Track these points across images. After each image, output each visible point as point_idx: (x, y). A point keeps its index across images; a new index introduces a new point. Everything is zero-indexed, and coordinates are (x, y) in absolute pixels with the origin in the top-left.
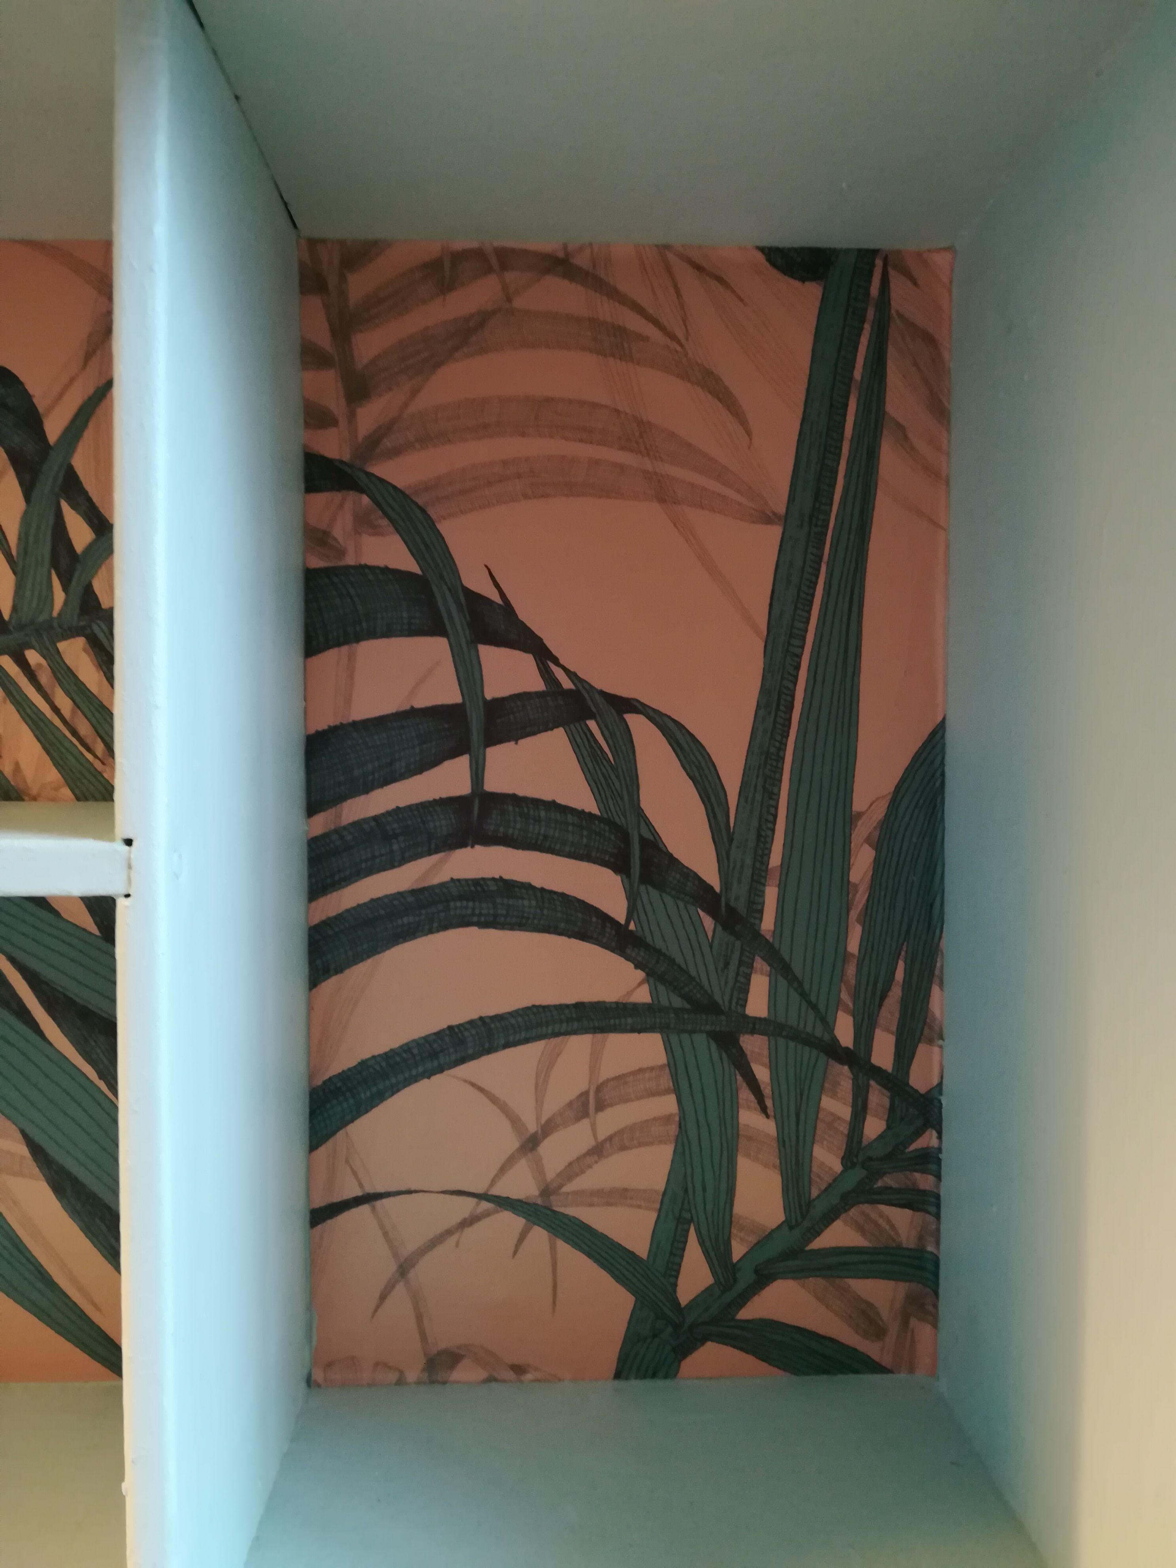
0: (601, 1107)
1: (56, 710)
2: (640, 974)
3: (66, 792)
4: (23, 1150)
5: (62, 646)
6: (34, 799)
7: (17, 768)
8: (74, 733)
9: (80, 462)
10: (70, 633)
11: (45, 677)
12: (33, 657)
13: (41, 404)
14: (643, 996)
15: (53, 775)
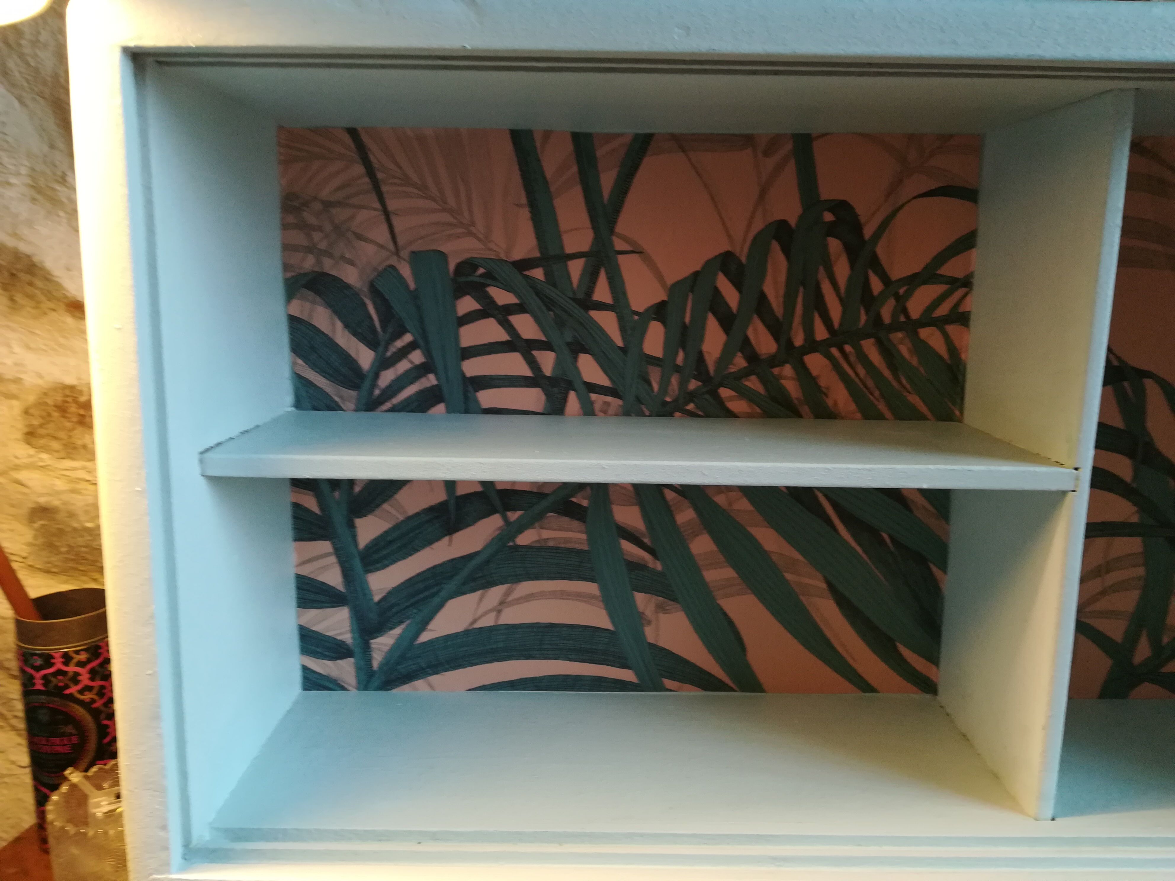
0: (1108, 572)
1: (857, 374)
2: (1135, 509)
3: (859, 415)
4: (824, 586)
5: (863, 342)
6: (842, 418)
7: (836, 404)
8: (866, 387)
9: (880, 250)
10: (867, 336)
11: (853, 358)
12: (848, 348)
13: (862, 219)
14: (1135, 519)
15: (853, 407)
